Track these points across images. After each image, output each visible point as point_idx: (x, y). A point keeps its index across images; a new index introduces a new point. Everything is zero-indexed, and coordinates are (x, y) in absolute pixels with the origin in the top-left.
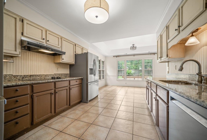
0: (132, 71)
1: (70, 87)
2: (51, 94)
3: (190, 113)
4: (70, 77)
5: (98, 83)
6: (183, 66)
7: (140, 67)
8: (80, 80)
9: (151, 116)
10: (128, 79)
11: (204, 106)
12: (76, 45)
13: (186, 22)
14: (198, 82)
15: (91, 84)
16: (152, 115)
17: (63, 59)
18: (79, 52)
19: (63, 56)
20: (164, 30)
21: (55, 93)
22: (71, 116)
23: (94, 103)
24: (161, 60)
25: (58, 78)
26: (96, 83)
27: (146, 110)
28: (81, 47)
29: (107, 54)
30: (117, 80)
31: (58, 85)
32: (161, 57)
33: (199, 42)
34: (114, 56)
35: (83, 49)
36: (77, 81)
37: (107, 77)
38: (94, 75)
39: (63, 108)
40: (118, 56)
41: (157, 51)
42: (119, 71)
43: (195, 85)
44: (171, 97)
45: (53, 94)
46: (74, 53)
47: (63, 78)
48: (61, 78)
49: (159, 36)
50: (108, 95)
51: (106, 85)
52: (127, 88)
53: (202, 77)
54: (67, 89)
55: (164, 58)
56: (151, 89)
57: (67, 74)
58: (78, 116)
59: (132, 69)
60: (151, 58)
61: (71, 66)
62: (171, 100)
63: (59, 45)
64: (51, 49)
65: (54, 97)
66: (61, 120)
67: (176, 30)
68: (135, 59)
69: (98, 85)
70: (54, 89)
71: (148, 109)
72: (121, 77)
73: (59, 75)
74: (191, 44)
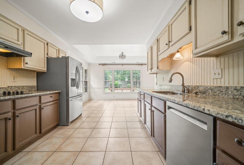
0: (119, 83)
1: (40, 106)
2: (6, 119)
3: (187, 118)
4: (37, 90)
5: (82, 98)
6: (173, 78)
7: (126, 79)
8: (56, 94)
9: (144, 128)
10: (116, 91)
11: (200, 111)
12: (49, 45)
13: (175, 39)
14: (182, 92)
15: (73, 100)
16: (146, 127)
17: (27, 63)
18: (53, 54)
19: (27, 59)
20: (155, 42)
21: (14, 116)
22: (46, 149)
23: (78, 124)
24: (151, 71)
25: (17, 93)
26: (80, 98)
27: (138, 123)
28: (57, 49)
29: (91, 61)
30: (104, 93)
31: (19, 104)
32: (151, 69)
33: (182, 58)
34: (99, 64)
35: (59, 51)
36: (52, 97)
37: (92, 90)
38: (77, 87)
39: (29, 138)
40: (104, 64)
41: (147, 62)
42: (106, 82)
43: (181, 94)
44: (168, 106)
45: (10, 119)
46: (46, 56)
47: (26, 92)
48: (24, 93)
49: (149, 48)
50: (95, 112)
51: (90, 100)
52: (115, 102)
53: (185, 87)
54: (36, 110)
55: (155, 70)
56: (144, 101)
57: (32, 87)
58: (56, 147)
59: (118, 80)
60: (139, 69)
61: (39, 75)
62: (168, 109)
63: (18, 41)
64: (4, 46)
65: (12, 124)
66: (26, 158)
67: (166, 44)
68: (121, 69)
69: (81, 100)
70: (13, 111)
71: (141, 121)
72: (108, 89)
73: (16, 89)
74: (177, 58)
